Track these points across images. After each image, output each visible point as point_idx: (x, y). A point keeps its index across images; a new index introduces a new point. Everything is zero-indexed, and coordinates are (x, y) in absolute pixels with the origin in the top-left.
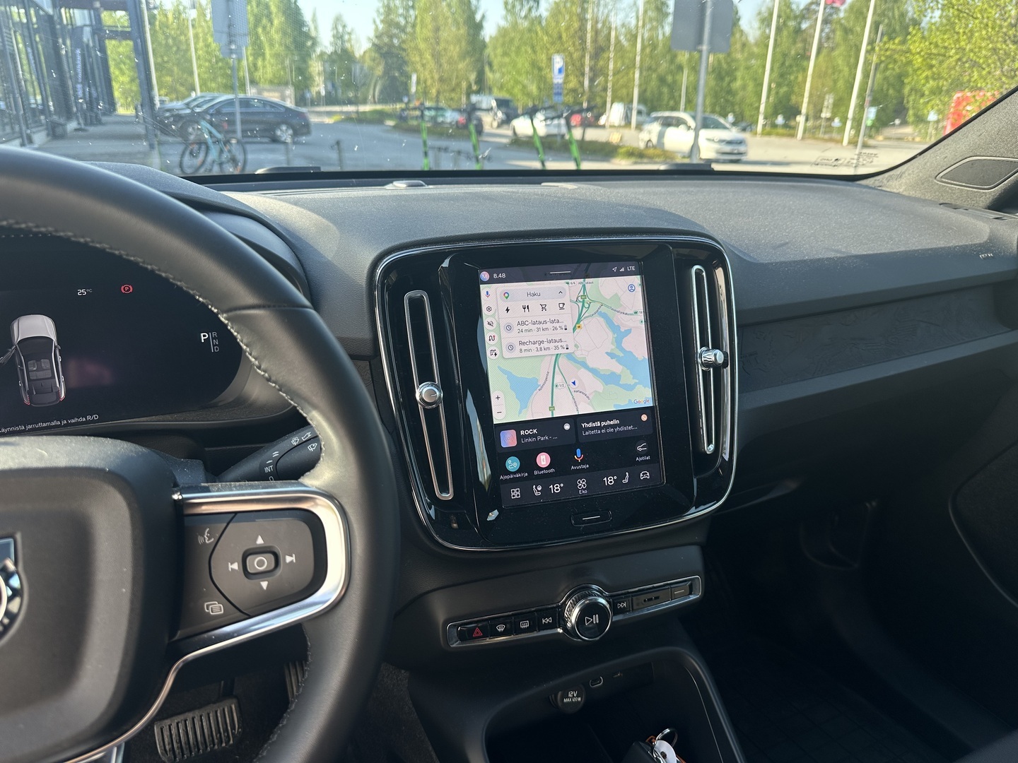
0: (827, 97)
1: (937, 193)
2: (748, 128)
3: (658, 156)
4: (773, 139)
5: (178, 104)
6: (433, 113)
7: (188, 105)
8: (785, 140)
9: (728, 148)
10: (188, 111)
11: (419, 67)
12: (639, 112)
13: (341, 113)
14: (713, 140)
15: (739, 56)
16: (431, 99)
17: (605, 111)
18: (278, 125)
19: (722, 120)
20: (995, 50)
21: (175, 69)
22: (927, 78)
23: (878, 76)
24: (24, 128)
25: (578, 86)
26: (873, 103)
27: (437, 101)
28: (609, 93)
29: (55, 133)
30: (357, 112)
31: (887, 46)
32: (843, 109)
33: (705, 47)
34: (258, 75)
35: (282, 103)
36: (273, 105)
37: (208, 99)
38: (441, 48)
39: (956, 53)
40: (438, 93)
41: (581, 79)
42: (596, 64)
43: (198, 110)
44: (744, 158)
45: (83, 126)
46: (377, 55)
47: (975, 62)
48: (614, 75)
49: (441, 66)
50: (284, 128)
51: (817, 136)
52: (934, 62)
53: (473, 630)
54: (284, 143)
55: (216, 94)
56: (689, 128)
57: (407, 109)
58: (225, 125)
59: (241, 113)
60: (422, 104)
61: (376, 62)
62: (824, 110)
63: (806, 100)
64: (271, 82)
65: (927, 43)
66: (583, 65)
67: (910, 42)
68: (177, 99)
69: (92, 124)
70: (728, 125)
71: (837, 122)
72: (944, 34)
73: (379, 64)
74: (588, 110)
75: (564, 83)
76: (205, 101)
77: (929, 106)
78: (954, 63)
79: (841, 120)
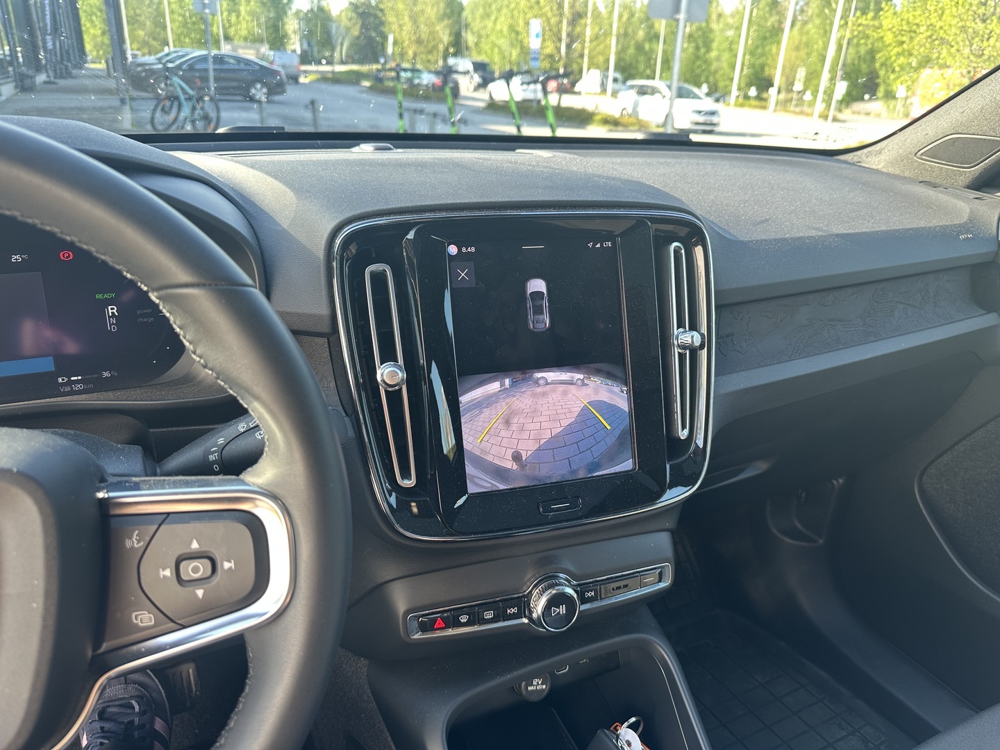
0: (799, 70)
1: (916, 171)
2: (722, 100)
3: (633, 124)
4: (747, 110)
5: (151, 59)
6: (409, 74)
7: (160, 60)
8: (756, 112)
9: (701, 119)
10: (160, 66)
11: (395, 27)
12: (615, 80)
13: (317, 72)
14: (689, 110)
15: (714, 26)
16: (408, 61)
17: (581, 78)
18: (251, 84)
19: (695, 90)
20: (964, 29)
21: (148, 22)
22: (898, 54)
23: (851, 51)
25: (555, 52)
26: (843, 79)
27: (414, 63)
28: (586, 59)
29: (24, 85)
30: (333, 72)
31: (860, 21)
32: (815, 82)
33: (682, 16)
34: (232, 32)
35: (257, 61)
36: (248, 62)
37: (180, 54)
38: (418, 8)
39: (927, 31)
40: (415, 54)
41: (558, 45)
42: (573, 30)
43: (170, 65)
44: (717, 129)
45: (52, 79)
46: (353, 15)
47: (944, 39)
48: (591, 41)
49: (418, 27)
50: (259, 86)
51: (788, 109)
52: (904, 39)
53: (436, 619)
54: (259, 102)
55: (189, 50)
56: (664, 97)
57: (384, 69)
58: (198, 81)
59: (215, 70)
60: (399, 65)
61: (353, 22)
62: (796, 82)
63: (779, 71)
64: (246, 39)
65: (899, 19)
66: (560, 31)
67: (882, 18)
68: (150, 54)
69: (62, 77)
70: (702, 95)
71: (808, 96)
72: (916, 10)
73: (355, 24)
74: (565, 75)
75: (541, 48)
76: (178, 56)
77: (898, 82)
78: (924, 41)
79: (812, 94)
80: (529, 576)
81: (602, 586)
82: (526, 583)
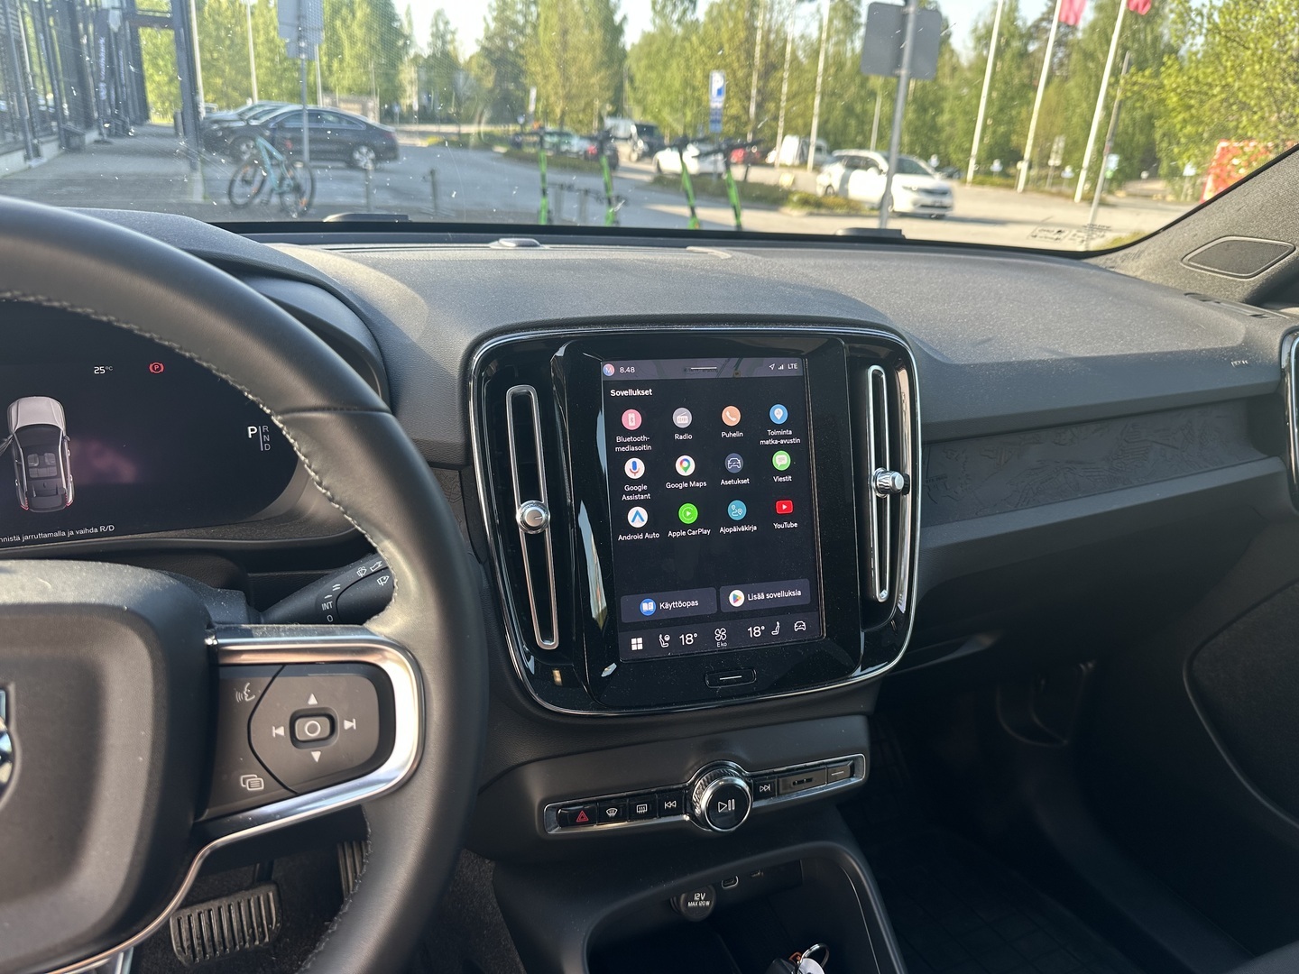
0: (1057, 139)
2: (956, 175)
3: (840, 206)
4: (987, 190)
5: (230, 114)
6: (555, 139)
7: (241, 115)
8: (1002, 192)
9: (928, 200)
10: (241, 124)
11: (539, 79)
12: (818, 149)
13: (439, 134)
14: (911, 189)
15: (947, 82)
16: (554, 121)
17: (775, 146)
18: (357, 146)
19: (922, 164)
20: (1270, 91)
21: (227, 69)
22: (1185, 121)
23: (1123, 115)
24: (29, 136)
25: (741, 112)
26: (1113, 151)
27: (562, 122)
28: (781, 124)
29: (70, 144)
30: (458, 134)
31: (1134, 79)
32: (1076, 156)
33: (904, 72)
34: (332, 81)
35: (363, 118)
36: (351, 120)
37: (267, 108)
38: (569, 55)
39: (1221, 92)
40: (563, 113)
41: (746, 104)
42: (765, 86)
43: (254, 123)
44: (949, 213)
45: (106, 138)
46: (487, 62)
47: (1244, 103)
48: (788, 100)
49: (567, 79)
50: (364, 150)
51: (1042, 188)
52: (1192, 102)
53: (578, 812)
54: (365, 170)
55: (279, 104)
56: (881, 172)
57: (522, 133)
58: (289, 144)
59: (310, 129)
60: (542, 128)
61: (485, 70)
62: (1053, 156)
63: (1030, 142)
64: (350, 90)
65: (1185, 78)
66: (748, 86)
67: (1163, 75)
68: (228, 107)
69: (117, 135)
70: (930, 171)
71: (1068, 172)
72: (1208, 67)
73: (488, 74)
74: (754, 143)
75: (724, 108)
76: (264, 111)
77: (1185, 157)
78: (1218, 104)
79: (1073, 170)
80: (691, 763)
81: (780, 779)
82: (688, 772)
